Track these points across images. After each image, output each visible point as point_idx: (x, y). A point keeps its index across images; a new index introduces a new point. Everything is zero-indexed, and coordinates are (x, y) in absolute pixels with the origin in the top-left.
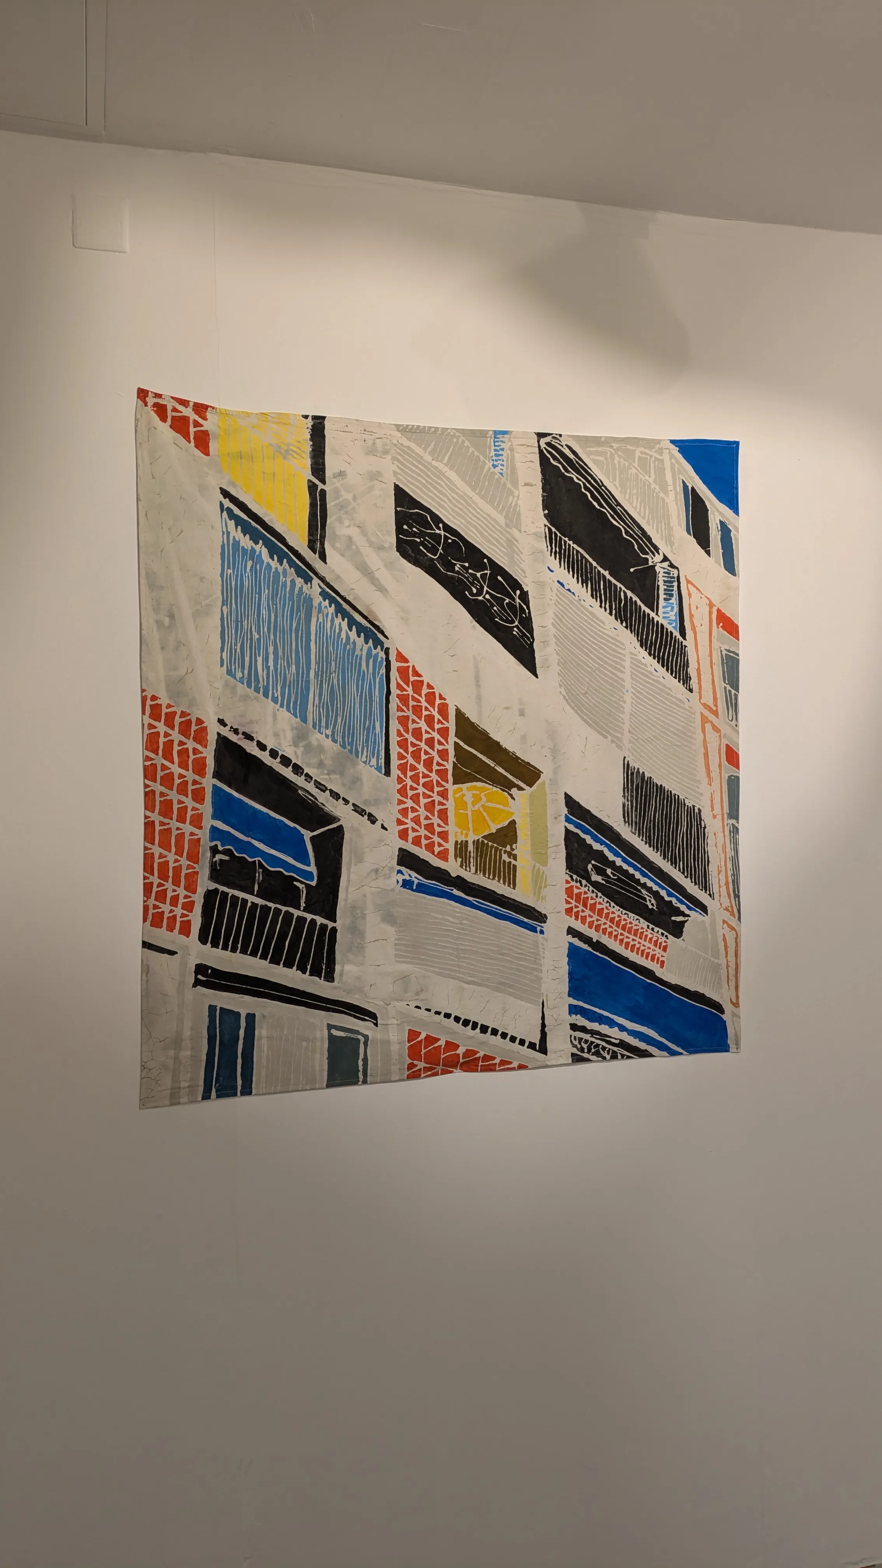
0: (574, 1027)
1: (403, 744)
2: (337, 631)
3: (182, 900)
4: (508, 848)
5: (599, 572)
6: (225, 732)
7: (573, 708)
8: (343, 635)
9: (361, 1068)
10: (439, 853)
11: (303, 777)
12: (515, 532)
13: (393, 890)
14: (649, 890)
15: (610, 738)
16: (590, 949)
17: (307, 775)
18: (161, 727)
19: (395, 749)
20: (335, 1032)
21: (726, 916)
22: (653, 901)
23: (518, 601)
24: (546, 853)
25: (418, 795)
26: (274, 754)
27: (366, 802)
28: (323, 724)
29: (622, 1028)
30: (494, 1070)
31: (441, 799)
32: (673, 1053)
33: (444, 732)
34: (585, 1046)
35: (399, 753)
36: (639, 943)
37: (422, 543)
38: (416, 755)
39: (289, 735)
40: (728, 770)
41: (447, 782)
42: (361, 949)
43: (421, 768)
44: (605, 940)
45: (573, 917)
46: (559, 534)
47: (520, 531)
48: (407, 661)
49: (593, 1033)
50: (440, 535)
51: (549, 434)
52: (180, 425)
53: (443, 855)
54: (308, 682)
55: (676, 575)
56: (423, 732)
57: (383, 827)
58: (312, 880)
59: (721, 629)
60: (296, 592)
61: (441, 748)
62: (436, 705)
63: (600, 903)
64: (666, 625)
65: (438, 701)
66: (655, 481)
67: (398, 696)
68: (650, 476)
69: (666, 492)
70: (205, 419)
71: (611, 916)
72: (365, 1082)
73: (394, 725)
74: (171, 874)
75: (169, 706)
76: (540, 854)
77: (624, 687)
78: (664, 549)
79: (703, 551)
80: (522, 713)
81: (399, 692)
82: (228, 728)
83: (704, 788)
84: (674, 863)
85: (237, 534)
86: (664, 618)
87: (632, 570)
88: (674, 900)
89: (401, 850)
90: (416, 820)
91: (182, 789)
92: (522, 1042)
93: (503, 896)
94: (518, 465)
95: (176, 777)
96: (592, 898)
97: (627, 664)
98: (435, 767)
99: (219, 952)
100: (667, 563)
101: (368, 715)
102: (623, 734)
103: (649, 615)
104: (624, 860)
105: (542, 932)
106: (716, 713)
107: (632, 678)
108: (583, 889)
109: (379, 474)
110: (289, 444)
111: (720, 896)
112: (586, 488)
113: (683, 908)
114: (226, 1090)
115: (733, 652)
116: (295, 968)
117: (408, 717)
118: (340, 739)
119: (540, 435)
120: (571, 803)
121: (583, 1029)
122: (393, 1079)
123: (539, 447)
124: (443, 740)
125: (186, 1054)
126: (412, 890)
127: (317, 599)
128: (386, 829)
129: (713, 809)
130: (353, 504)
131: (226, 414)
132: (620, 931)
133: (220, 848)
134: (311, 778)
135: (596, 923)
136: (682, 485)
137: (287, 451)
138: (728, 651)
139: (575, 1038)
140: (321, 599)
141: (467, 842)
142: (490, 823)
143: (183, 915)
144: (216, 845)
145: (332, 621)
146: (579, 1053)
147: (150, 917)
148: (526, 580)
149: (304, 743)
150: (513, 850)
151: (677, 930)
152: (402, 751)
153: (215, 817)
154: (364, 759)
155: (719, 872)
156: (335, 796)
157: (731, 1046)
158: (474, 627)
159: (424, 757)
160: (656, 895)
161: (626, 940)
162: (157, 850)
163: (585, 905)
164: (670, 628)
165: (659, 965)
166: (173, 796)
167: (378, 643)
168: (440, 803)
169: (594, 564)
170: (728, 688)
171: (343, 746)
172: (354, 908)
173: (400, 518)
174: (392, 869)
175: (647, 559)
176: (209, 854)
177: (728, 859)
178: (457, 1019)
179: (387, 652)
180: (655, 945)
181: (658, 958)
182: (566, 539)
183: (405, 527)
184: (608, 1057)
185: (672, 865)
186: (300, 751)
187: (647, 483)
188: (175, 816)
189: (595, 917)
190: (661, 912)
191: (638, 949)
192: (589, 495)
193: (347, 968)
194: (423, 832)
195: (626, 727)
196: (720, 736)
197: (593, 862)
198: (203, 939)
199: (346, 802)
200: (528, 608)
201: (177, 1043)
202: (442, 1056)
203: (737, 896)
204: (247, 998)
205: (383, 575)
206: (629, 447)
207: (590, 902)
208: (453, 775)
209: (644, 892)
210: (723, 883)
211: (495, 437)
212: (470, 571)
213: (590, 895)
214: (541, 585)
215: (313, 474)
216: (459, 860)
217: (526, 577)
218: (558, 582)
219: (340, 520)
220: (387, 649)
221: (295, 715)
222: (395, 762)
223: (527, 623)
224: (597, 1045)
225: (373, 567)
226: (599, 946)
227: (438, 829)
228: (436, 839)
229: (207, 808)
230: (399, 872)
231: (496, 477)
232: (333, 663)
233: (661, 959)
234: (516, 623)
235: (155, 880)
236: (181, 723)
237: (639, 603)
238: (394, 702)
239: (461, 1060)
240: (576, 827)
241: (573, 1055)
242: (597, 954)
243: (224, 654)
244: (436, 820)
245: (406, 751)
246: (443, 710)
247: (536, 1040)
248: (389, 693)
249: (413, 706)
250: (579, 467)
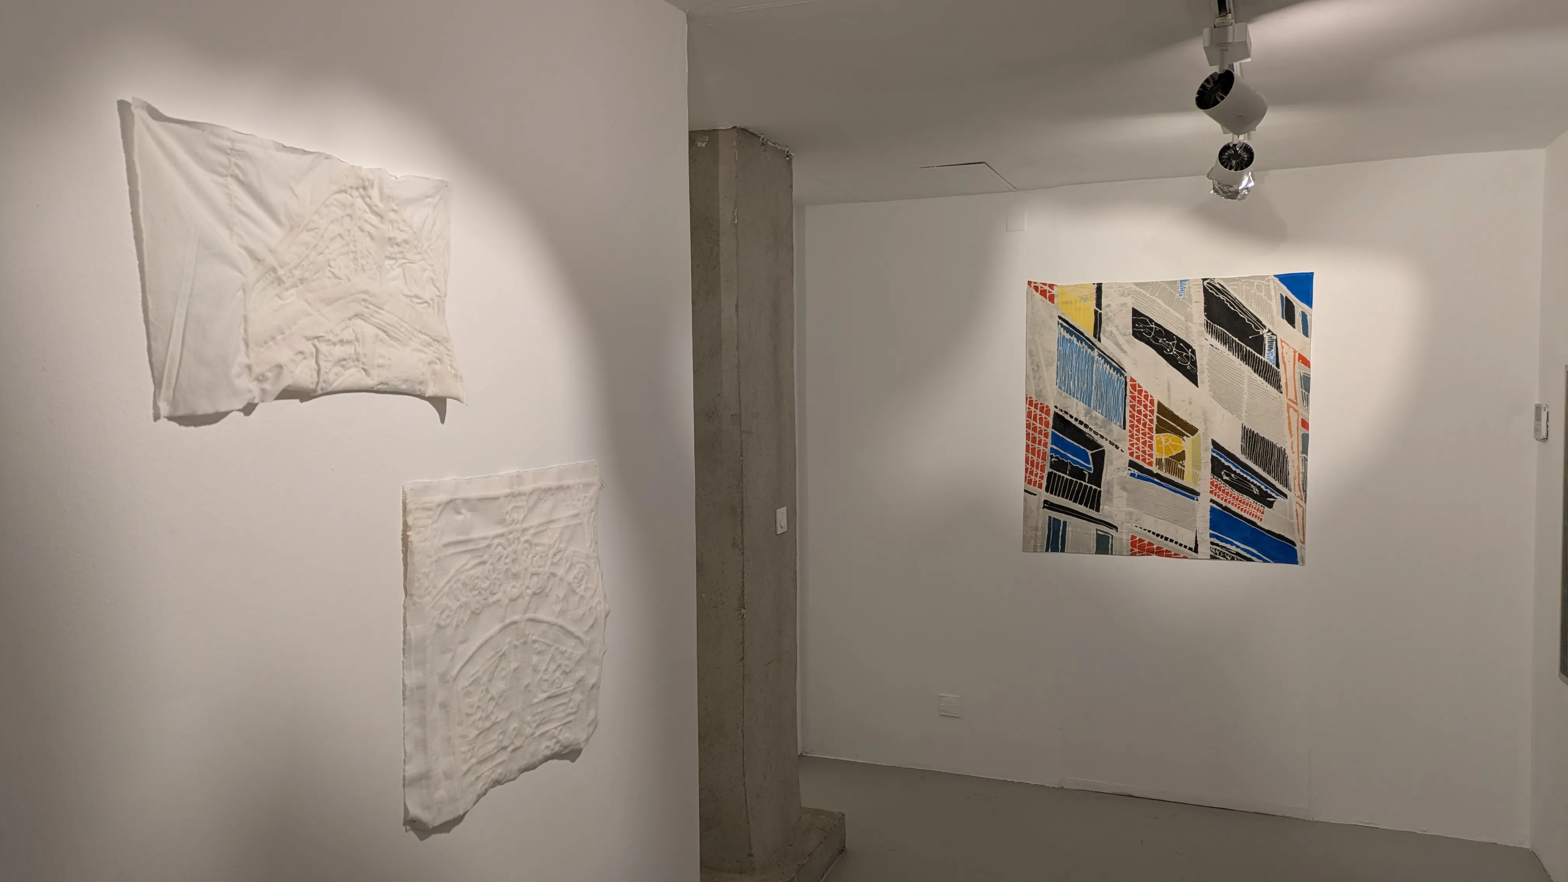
0: (1212, 543)
1: (1132, 416)
2: (1105, 370)
3: (1039, 475)
4: (1181, 462)
5: (1233, 339)
6: (1057, 411)
7: (1216, 400)
8: (1107, 371)
9: (1110, 548)
10: (1148, 463)
11: (1089, 429)
12: (1190, 324)
13: (1126, 477)
14: (1255, 485)
15: (1235, 414)
16: (1221, 509)
17: (1090, 428)
18: (1033, 409)
19: (1128, 418)
20: (1099, 532)
21: (1299, 500)
22: (1257, 490)
23: (1190, 354)
24: (1200, 466)
25: (1139, 438)
26: (1076, 420)
27: (1115, 440)
28: (1098, 408)
29: (1238, 547)
30: (1171, 557)
31: (1150, 440)
32: (1265, 561)
33: (1152, 411)
34: (1218, 552)
35: (1130, 420)
36: (1249, 509)
37: (1144, 332)
38: (1139, 421)
39: (1083, 412)
40: (1302, 431)
41: (1153, 433)
42: (1111, 500)
43: (1141, 426)
44: (1230, 506)
45: (1214, 495)
46: (1212, 323)
47: (1192, 323)
48: (1135, 381)
49: (1222, 547)
50: (1153, 328)
51: (1209, 279)
52: (1043, 293)
53: (1150, 464)
54: (1091, 391)
55: (1275, 338)
56: (1142, 411)
57: (1122, 451)
58: (1091, 470)
59: (1300, 363)
60: (1088, 355)
61: (1150, 418)
62: (1149, 400)
63: (1227, 489)
64: (1268, 361)
65: (1150, 398)
66: (1265, 295)
67: (1130, 396)
68: (1262, 293)
69: (1271, 300)
70: (1053, 289)
71: (1233, 495)
72: (1112, 554)
73: (1128, 409)
74: (1035, 465)
75: (1036, 401)
76: (1197, 465)
77: (1243, 391)
78: (1269, 326)
79: (1291, 326)
80: (1190, 403)
81: (1131, 395)
82: (1058, 409)
83: (1288, 438)
84: (1269, 473)
85: (1064, 333)
86: (1268, 359)
87: (1250, 337)
88: (1269, 491)
89: (1130, 461)
90: (1138, 448)
91: (1040, 433)
92: (1185, 547)
93: (1177, 483)
94: (1192, 293)
95: (1038, 428)
96: (1223, 487)
97: (1246, 381)
98: (1147, 426)
99: (1053, 496)
100: (1271, 333)
101: (1117, 404)
102: (1242, 413)
103: (1259, 358)
104: (1241, 471)
105: (1197, 500)
106: (1296, 403)
107: (1248, 387)
108: (1219, 483)
109: (1125, 304)
110: (1087, 296)
111: (1295, 490)
112: (1227, 301)
113: (1273, 495)
114: (1055, 549)
115: (1307, 374)
116: (1083, 505)
117: (1135, 405)
118: (1105, 414)
119: (1204, 280)
120: (1214, 443)
121: (1217, 545)
122: (1124, 554)
123: (1203, 285)
124: (1151, 415)
125: (1039, 533)
126: (1135, 477)
127: (1096, 357)
128: (1123, 452)
129: (1292, 449)
130: (1113, 317)
131: (1062, 287)
132: (1238, 503)
133: (1054, 456)
134: (1092, 430)
135: (1225, 498)
136: (1280, 296)
137: (1086, 299)
138: (1305, 373)
139: (1213, 548)
140: (1098, 357)
141: (1162, 459)
142: (1173, 451)
143: (1039, 481)
144: (1052, 455)
145: (1103, 366)
146: (1214, 555)
147: (1027, 480)
148: (1194, 345)
149: (1089, 415)
150: (1183, 463)
151: (1270, 505)
152: (1132, 419)
153: (1052, 444)
154: (1114, 422)
155: (1295, 479)
156: (1102, 437)
157: (1299, 562)
158: (1168, 366)
159: (1142, 422)
160: (1259, 488)
161: (1241, 507)
162: (1030, 455)
163: (1220, 490)
164: (1271, 364)
165: (1259, 520)
166: (1037, 435)
167: (1122, 374)
168: (1149, 442)
169: (1230, 335)
170: (1304, 391)
171: (1106, 417)
172: (1108, 483)
173: (1134, 322)
174: (1126, 468)
175: (1259, 332)
176: (1050, 458)
177: (1300, 474)
178: (1154, 533)
179: (1126, 378)
180: (1258, 511)
181: (1259, 517)
182: (1216, 325)
183: (1137, 325)
184: (1229, 559)
185: (1268, 474)
186: (1087, 419)
187: (1260, 296)
188: (1037, 443)
189: (1225, 495)
190: (1261, 495)
191: (1248, 512)
192: (1228, 304)
193: (1105, 507)
194: (1141, 453)
195: (1244, 410)
196: (1298, 414)
197: (1224, 471)
198: (1047, 490)
199: (1107, 440)
200: (1195, 357)
201: (1036, 529)
202: (1146, 548)
203: (1305, 491)
204: (1063, 515)
205: (1126, 346)
206: (1251, 281)
207: (1222, 488)
208: (1156, 430)
209: (1252, 486)
210: (1297, 484)
211: (1181, 283)
212: (1167, 342)
213: (1222, 485)
214: (1201, 346)
215: (1096, 307)
216: (1158, 466)
217: (1194, 343)
218: (1211, 345)
219: (1108, 325)
220: (1126, 377)
221: (1086, 404)
222: (1128, 424)
223: (1194, 363)
224: (1224, 553)
225: (1121, 343)
226: (1226, 508)
227: (1148, 453)
228: (1147, 457)
229: (1049, 440)
230: (1129, 470)
231: (1181, 300)
232: (1103, 383)
233: (1260, 517)
234: (1189, 364)
235: (1029, 467)
236: (1040, 407)
237: (1254, 352)
238: (1128, 399)
239: (1155, 551)
240: (1217, 454)
241: (1211, 555)
242: (1225, 512)
243: (1058, 381)
244: (1147, 449)
245: (1134, 419)
246: (1152, 402)
247: (1193, 547)
248: (1126, 395)
249: (1138, 400)
250: (1223, 292)
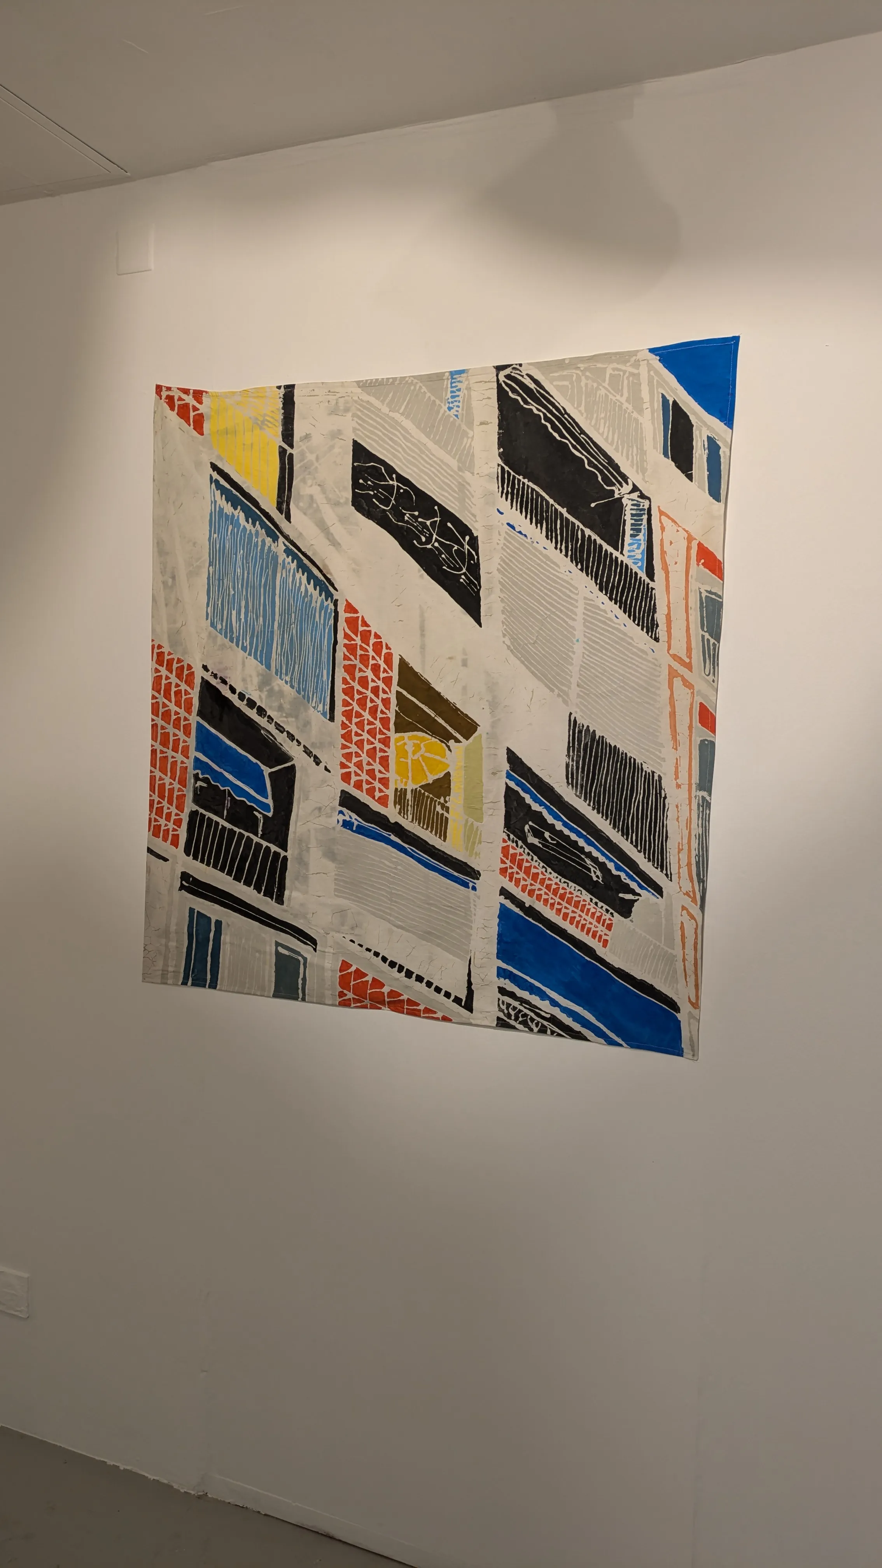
0: (502, 991)
1: (349, 691)
2: (298, 585)
3: (173, 817)
4: (442, 800)
5: (556, 510)
6: (208, 677)
7: (519, 659)
8: (303, 589)
9: (300, 986)
10: (379, 798)
11: (266, 719)
12: (467, 475)
13: (334, 828)
14: (595, 860)
15: (556, 691)
16: (521, 913)
17: (269, 717)
18: (164, 672)
19: (340, 696)
20: (280, 950)
21: (687, 902)
22: (598, 873)
23: (467, 547)
24: (481, 809)
25: (362, 741)
26: (242, 697)
27: (313, 744)
28: (284, 671)
29: (554, 1003)
30: (419, 1016)
31: (383, 747)
32: (611, 1042)
33: (388, 681)
34: (513, 1013)
35: (344, 700)
36: (580, 916)
37: (375, 496)
38: (362, 703)
39: (256, 680)
40: (701, 733)
41: (389, 730)
42: (306, 878)
43: (366, 715)
44: (539, 906)
45: (508, 878)
46: (512, 473)
47: (473, 473)
48: (356, 611)
49: (522, 1001)
50: (393, 486)
51: (509, 366)
52: (183, 412)
53: (383, 801)
54: (272, 632)
55: (646, 507)
56: (370, 680)
57: (326, 769)
58: (269, 811)
59: (701, 567)
60: (266, 551)
61: (385, 696)
62: (383, 654)
63: (535, 867)
64: (631, 565)
65: (384, 651)
66: (628, 401)
67: (345, 645)
68: (622, 395)
69: (641, 411)
70: (201, 403)
71: (547, 882)
72: (303, 1000)
73: (340, 673)
74: (167, 795)
75: (169, 654)
76: (474, 808)
77: (574, 636)
78: (634, 477)
79: (683, 476)
80: (465, 663)
81: (347, 642)
82: (210, 673)
83: (667, 751)
84: (625, 833)
85: (222, 502)
86: (629, 557)
87: (593, 505)
88: (623, 876)
89: (343, 792)
90: (359, 765)
91: (177, 725)
92: (448, 995)
93: (433, 846)
94: (474, 404)
95: (173, 714)
96: (527, 861)
97: (580, 610)
98: (379, 715)
99: (197, 864)
100: (638, 493)
101: (318, 664)
102: (569, 688)
103: (611, 554)
104: (565, 825)
105: (474, 888)
106: (689, 666)
107: (585, 626)
108: (519, 850)
109: (339, 432)
110: (265, 415)
111: (679, 877)
112: (547, 419)
113: (633, 885)
114: (199, 982)
115: (715, 594)
116: (252, 887)
117: (355, 666)
118: (296, 685)
119: (499, 368)
120: (512, 758)
121: (512, 995)
122: (327, 1002)
123: (498, 380)
124: (387, 689)
125: (172, 944)
126: (352, 831)
127: (282, 556)
128: (329, 771)
129: (677, 778)
130: (316, 464)
131: (217, 396)
132: (558, 900)
133: (201, 776)
134: (272, 720)
135: (529, 888)
136: (661, 399)
137: (263, 422)
138: (710, 592)
139: (503, 1002)
140: (285, 555)
141: (406, 790)
142: (428, 773)
143: (174, 830)
144: (198, 774)
145: (294, 576)
146: (505, 1019)
147: (152, 827)
148: (477, 525)
149: (268, 688)
150: (446, 802)
151: (625, 909)
152: (347, 698)
153: (197, 749)
154: (314, 705)
155: (680, 851)
156: (291, 737)
157: (685, 1051)
158: (421, 576)
159: (369, 705)
160: (602, 867)
161: (564, 910)
162: (158, 774)
163: (520, 867)
164: (635, 569)
165: (601, 944)
166: (170, 729)
167: (329, 595)
168: (381, 750)
169: (551, 501)
170: (707, 636)
171: (299, 692)
172: (300, 840)
173: (357, 473)
174: (333, 809)
175: (613, 491)
176: (193, 781)
177: (693, 837)
178: (384, 959)
179: (336, 603)
180: (598, 921)
181: (600, 937)
182: (521, 478)
183: (361, 481)
184: (536, 1029)
185: (623, 835)
186: (264, 695)
187: (618, 403)
188: (171, 746)
189: (529, 881)
190: (607, 886)
191: (578, 922)
192: (549, 426)
193: (295, 894)
194: (364, 777)
195: (574, 681)
196: (693, 693)
197: (530, 823)
198: (187, 852)
199: (299, 743)
200: (477, 554)
201: (166, 933)
202: (369, 992)
203: (702, 881)
204: (217, 907)
205: (338, 530)
206: (599, 365)
207: (525, 864)
208: (395, 724)
209: (588, 861)
210: (684, 863)
211: (452, 378)
212: (420, 520)
213: (525, 857)
214: (489, 528)
215: (283, 441)
216: (398, 807)
217: (476, 521)
218: (508, 524)
219: (304, 481)
220: (336, 601)
221: (261, 662)
222: (339, 709)
223: (475, 569)
224: (525, 1015)
225: (329, 523)
226: (531, 911)
227: (378, 775)
228: (377, 785)
229: (192, 742)
230: (341, 812)
231: (451, 419)
232: (293, 615)
233: (604, 937)
234: (464, 570)
235: (156, 798)
236: (177, 668)
237: (599, 541)
238: (341, 651)
239: (387, 999)
240: (517, 785)
241: (498, 1019)
242: (530, 920)
243: (209, 609)
244: (377, 767)
245: (352, 699)
246: (388, 659)
247: (463, 996)
248: (336, 642)
249: (361, 655)
250: (540, 396)
